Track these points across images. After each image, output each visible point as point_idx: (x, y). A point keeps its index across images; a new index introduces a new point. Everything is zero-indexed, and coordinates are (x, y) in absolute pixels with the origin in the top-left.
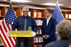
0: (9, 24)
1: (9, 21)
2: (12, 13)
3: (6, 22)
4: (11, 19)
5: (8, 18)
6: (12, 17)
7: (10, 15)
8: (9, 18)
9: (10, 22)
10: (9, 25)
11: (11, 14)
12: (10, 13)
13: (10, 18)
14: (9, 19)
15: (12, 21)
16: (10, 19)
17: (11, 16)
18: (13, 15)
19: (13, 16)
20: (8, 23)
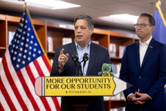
0: (22, 66)
1: (20, 58)
2: (30, 35)
3: (14, 63)
4: (27, 54)
5: (18, 51)
6: (31, 48)
7: (25, 42)
8: (21, 49)
9: (24, 62)
10: (21, 70)
11: (28, 40)
12: (25, 36)
13: (24, 50)
14: (21, 52)
15: (29, 59)
16: (23, 53)
17: (27, 46)
18: (32, 42)
19: (33, 45)
20: (18, 66)
